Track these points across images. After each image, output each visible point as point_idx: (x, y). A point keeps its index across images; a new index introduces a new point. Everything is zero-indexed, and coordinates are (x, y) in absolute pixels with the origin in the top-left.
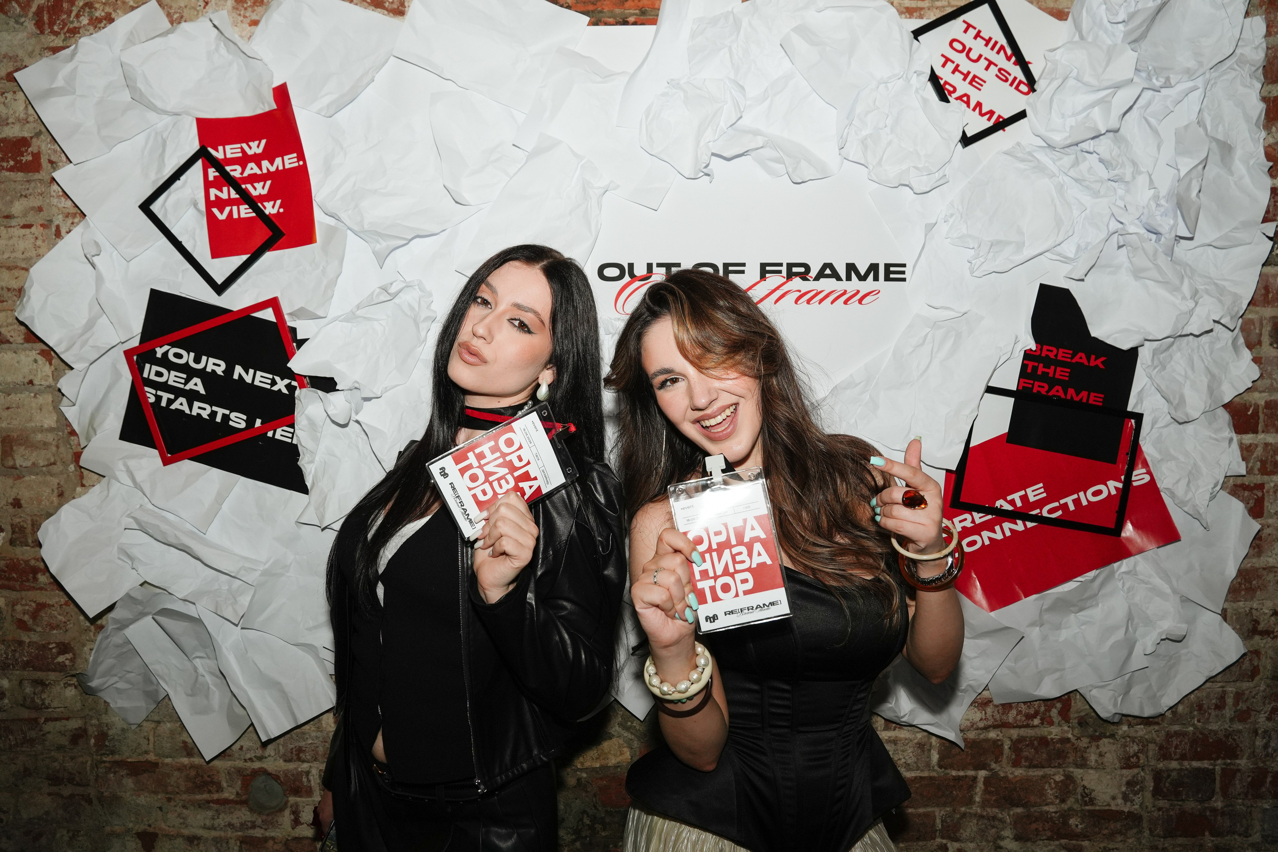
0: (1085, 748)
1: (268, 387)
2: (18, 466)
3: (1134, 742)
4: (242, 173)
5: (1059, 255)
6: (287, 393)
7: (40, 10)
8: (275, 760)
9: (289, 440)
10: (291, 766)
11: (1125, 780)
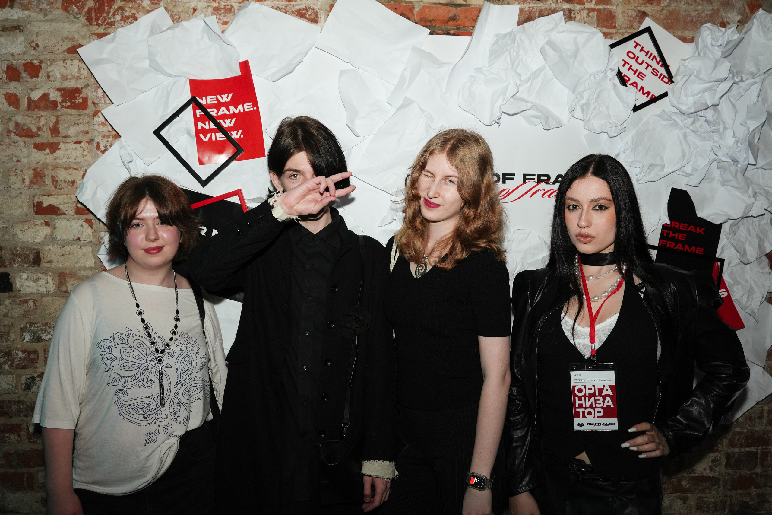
2: (69, 291)
4: (217, 113)
5: (683, 172)
7: (90, 10)
11: (711, 459)
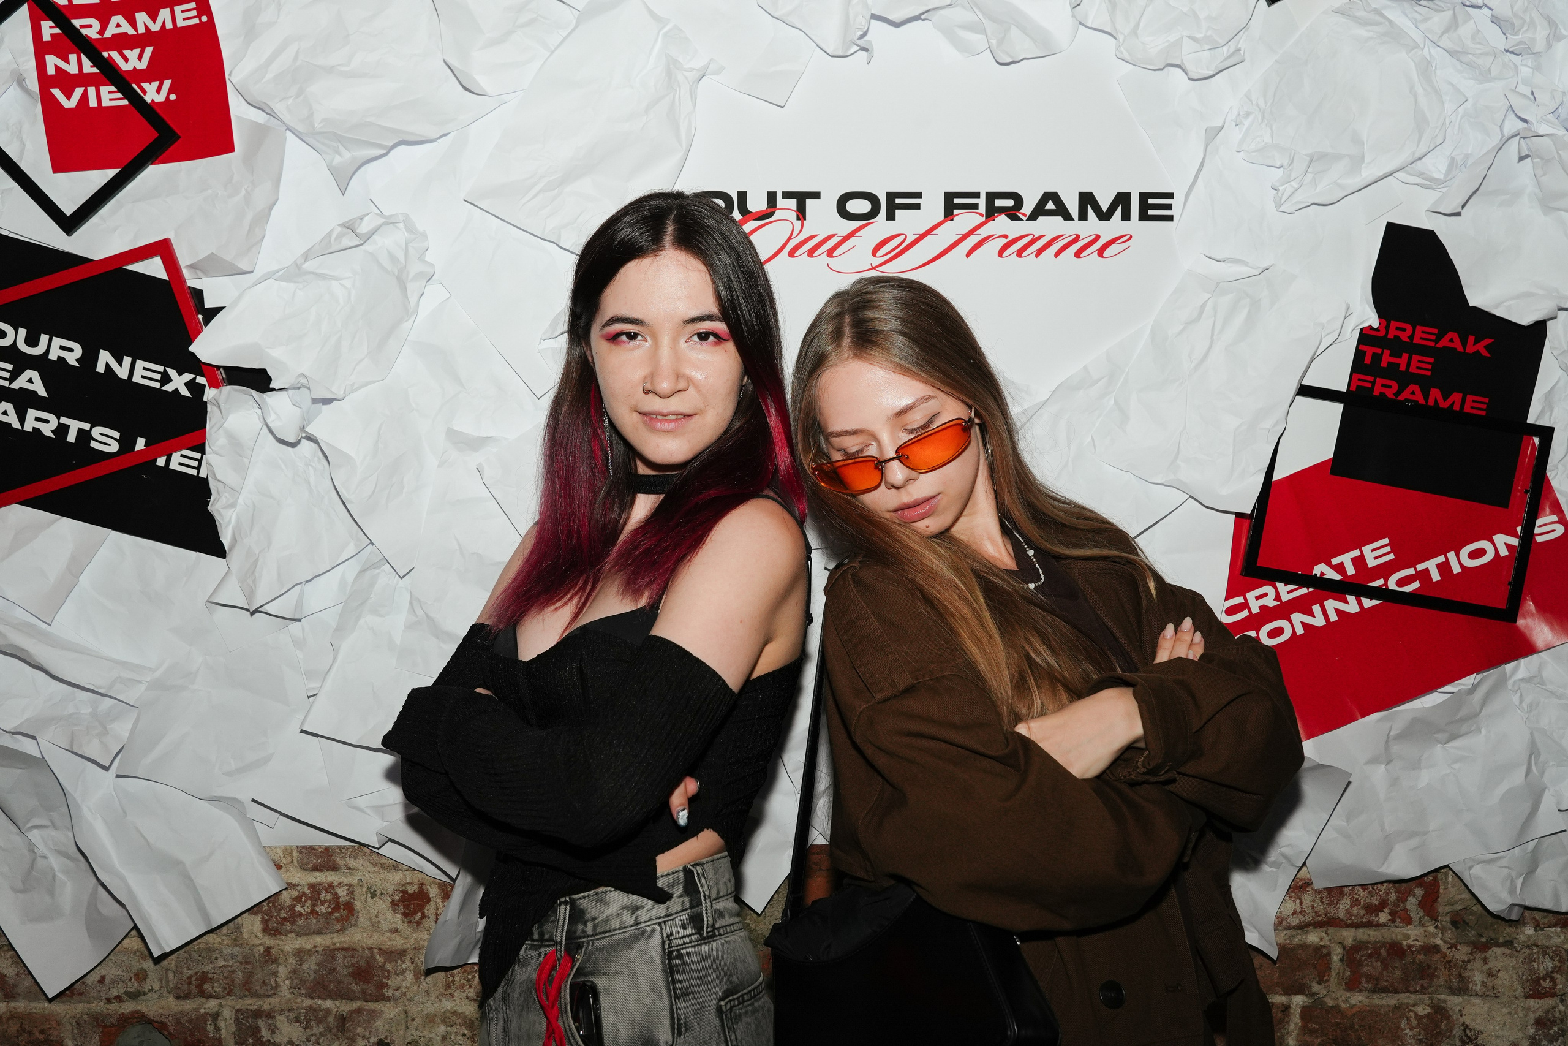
0: (1464, 961)
1: (157, 385)
3: (1545, 954)
4: (102, 32)
5: (1420, 175)
6: (190, 396)
8: (160, 997)
9: (194, 472)
10: (188, 1005)
11: (1532, 1017)
